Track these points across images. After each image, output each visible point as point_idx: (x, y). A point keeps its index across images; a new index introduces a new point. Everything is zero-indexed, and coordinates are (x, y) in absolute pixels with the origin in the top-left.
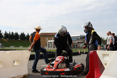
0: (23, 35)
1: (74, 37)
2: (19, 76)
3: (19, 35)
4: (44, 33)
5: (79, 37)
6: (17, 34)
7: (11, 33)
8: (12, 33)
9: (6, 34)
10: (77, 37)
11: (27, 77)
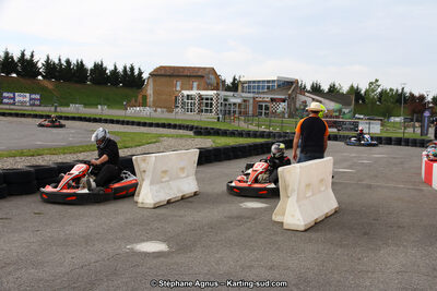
0: (99, 68)
1: (259, 82)
3: (86, 70)
4: (170, 67)
5: (273, 81)
6: (81, 66)
7: (63, 62)
8: (68, 62)
9: (49, 65)
10: (268, 82)
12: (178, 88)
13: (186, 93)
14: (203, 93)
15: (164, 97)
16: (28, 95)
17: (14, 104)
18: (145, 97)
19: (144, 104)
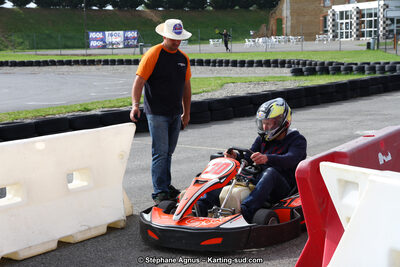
2: (90, 229)
11: (122, 228)
12: (328, 3)
13: (338, 8)
14: (363, 6)
15: (307, 18)
16: (121, 33)
17: (104, 47)
18: (280, 22)
19: (279, 32)
